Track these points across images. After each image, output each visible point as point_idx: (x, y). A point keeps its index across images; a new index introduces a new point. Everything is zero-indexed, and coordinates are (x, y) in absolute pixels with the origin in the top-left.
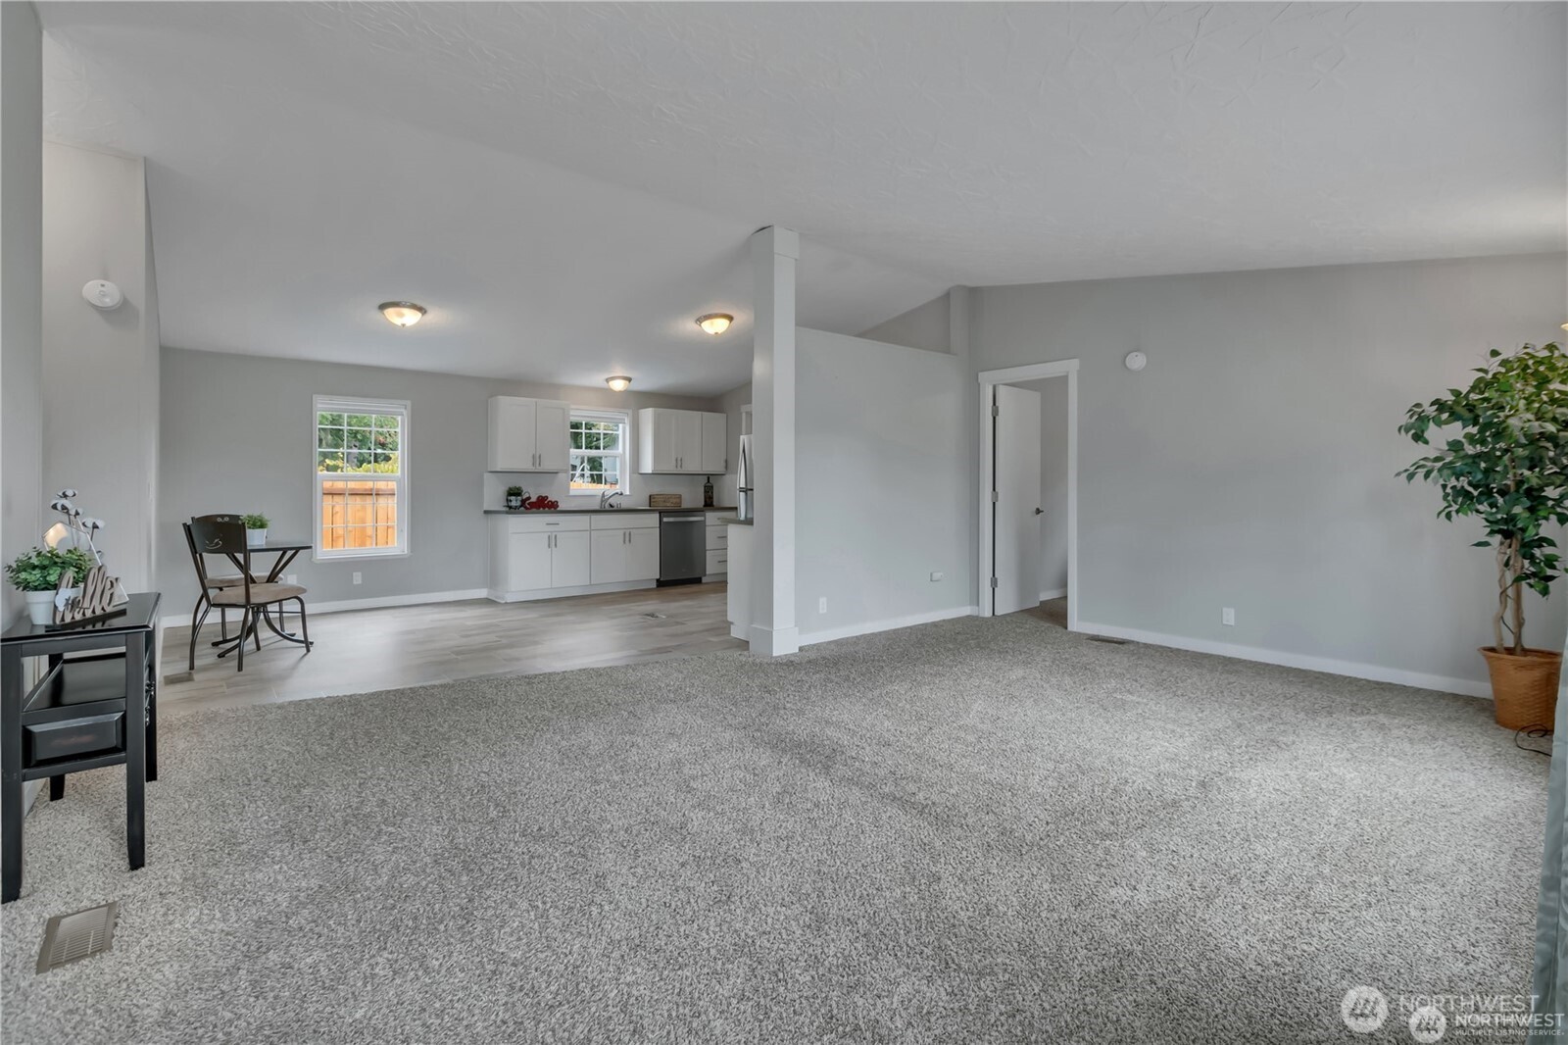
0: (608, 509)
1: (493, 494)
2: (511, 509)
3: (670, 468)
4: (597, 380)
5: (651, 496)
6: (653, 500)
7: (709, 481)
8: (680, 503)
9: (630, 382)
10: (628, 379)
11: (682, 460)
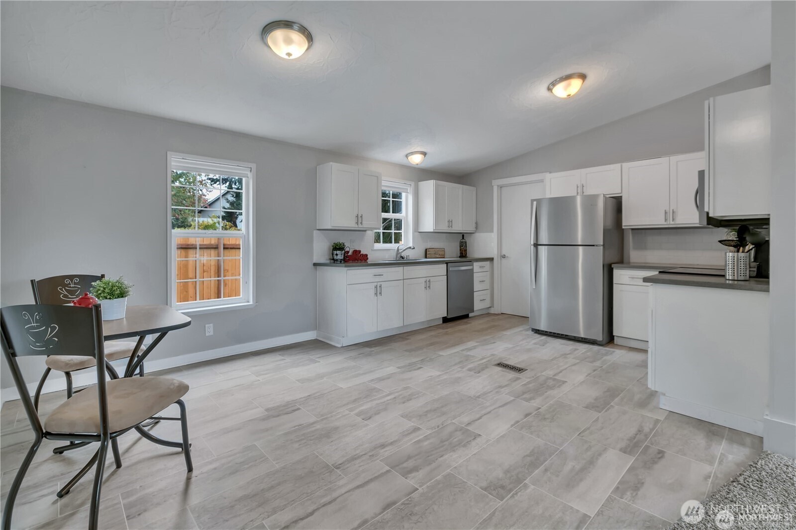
0: (401, 261)
1: (320, 249)
2: (334, 261)
3: (444, 228)
4: (398, 156)
5: (426, 249)
6: (428, 253)
7: (463, 238)
8: (444, 255)
9: (425, 156)
10: (425, 154)
11: (452, 222)
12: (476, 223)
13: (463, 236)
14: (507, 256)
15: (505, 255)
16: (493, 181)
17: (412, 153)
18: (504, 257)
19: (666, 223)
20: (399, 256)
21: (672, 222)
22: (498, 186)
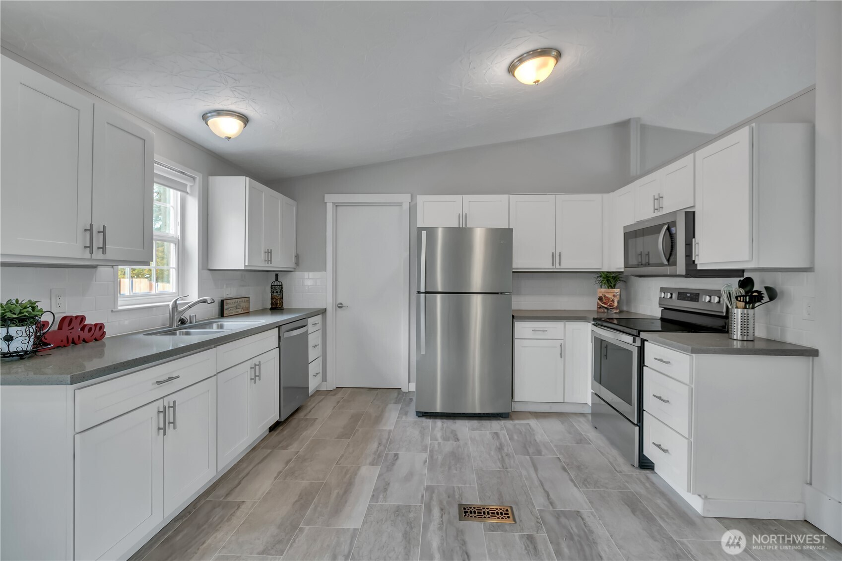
3: (260, 263)
5: (222, 302)
6: (225, 307)
7: (277, 280)
8: (248, 308)
9: (246, 125)
10: (245, 119)
11: (271, 253)
12: (297, 257)
13: (277, 275)
14: (345, 304)
15: (341, 304)
16: (326, 196)
17: (219, 113)
18: (340, 306)
19: (552, 267)
20: (177, 318)
21: (558, 266)
22: (334, 203)
